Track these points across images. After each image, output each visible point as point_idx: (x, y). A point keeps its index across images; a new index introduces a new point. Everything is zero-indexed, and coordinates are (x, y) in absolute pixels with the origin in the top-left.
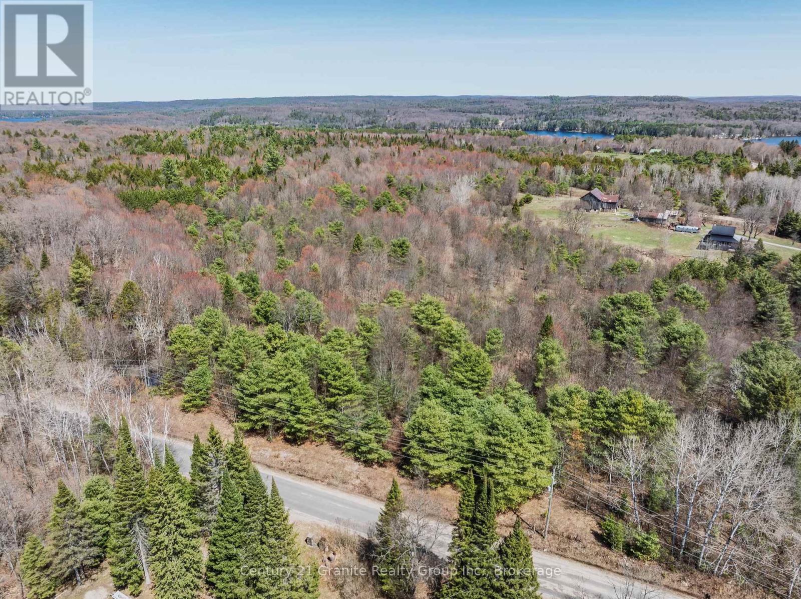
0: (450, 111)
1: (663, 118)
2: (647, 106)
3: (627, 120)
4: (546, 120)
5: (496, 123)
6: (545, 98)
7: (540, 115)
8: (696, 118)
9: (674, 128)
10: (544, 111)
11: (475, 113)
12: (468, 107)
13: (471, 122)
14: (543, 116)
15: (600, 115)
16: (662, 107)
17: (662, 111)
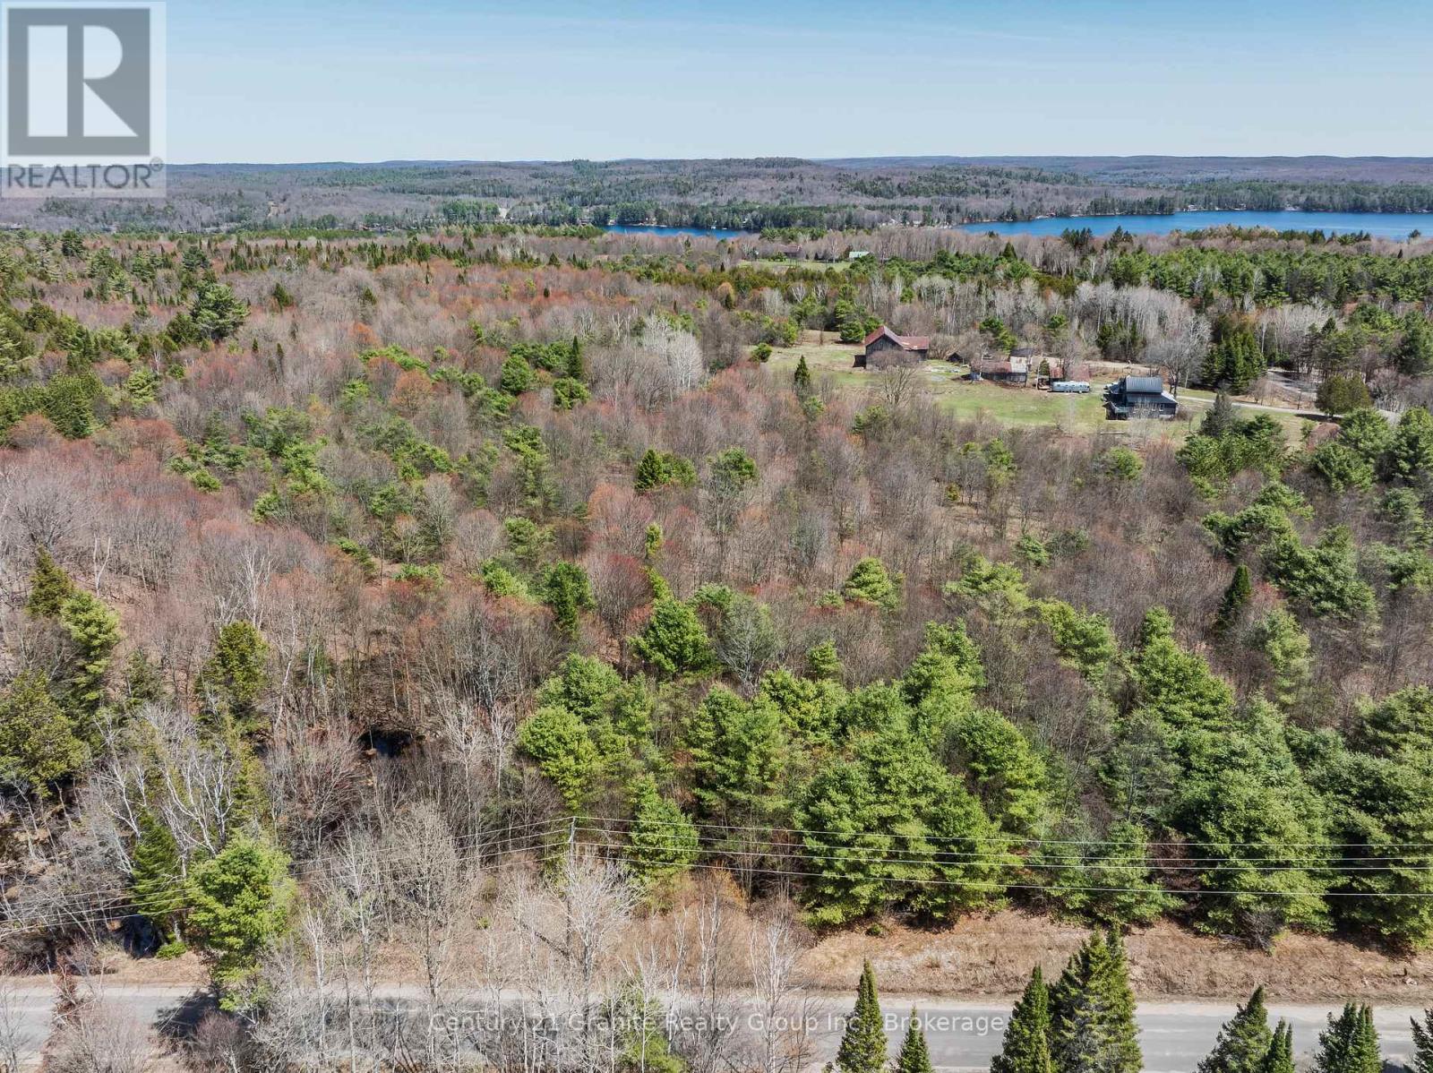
0: (393, 190)
1: (789, 196)
2: (757, 176)
3: (730, 203)
4: (584, 204)
5: (496, 213)
6: (565, 164)
7: (571, 195)
8: (843, 196)
9: (817, 213)
10: (577, 188)
11: (444, 194)
12: (428, 183)
13: (445, 211)
14: (577, 199)
15: (681, 194)
16: (782, 178)
17: (783, 184)
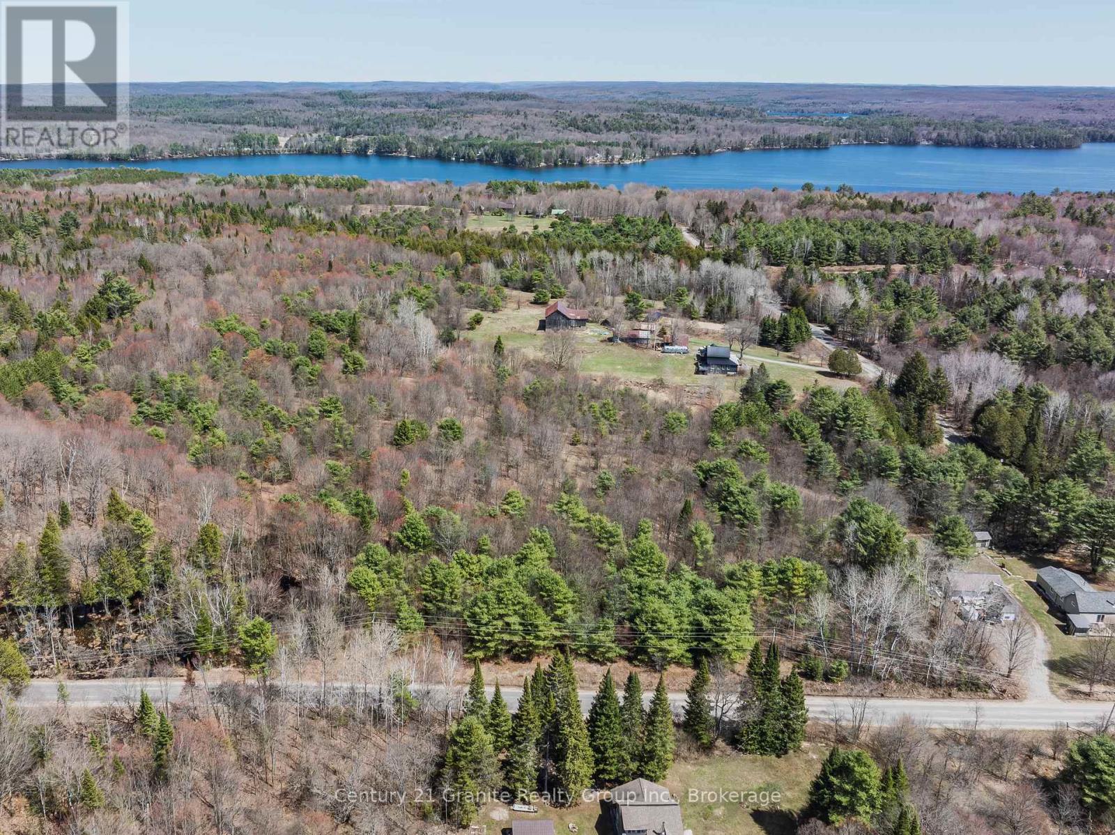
0: (190, 120)
1: (515, 131)
2: (490, 112)
3: (467, 136)
4: (347, 134)
5: (276, 143)
6: (331, 94)
7: (337, 126)
8: (559, 131)
9: (537, 149)
10: (342, 120)
11: (232, 123)
12: (219, 113)
13: (235, 141)
14: (342, 129)
15: (428, 127)
16: (509, 114)
17: (511, 121)
